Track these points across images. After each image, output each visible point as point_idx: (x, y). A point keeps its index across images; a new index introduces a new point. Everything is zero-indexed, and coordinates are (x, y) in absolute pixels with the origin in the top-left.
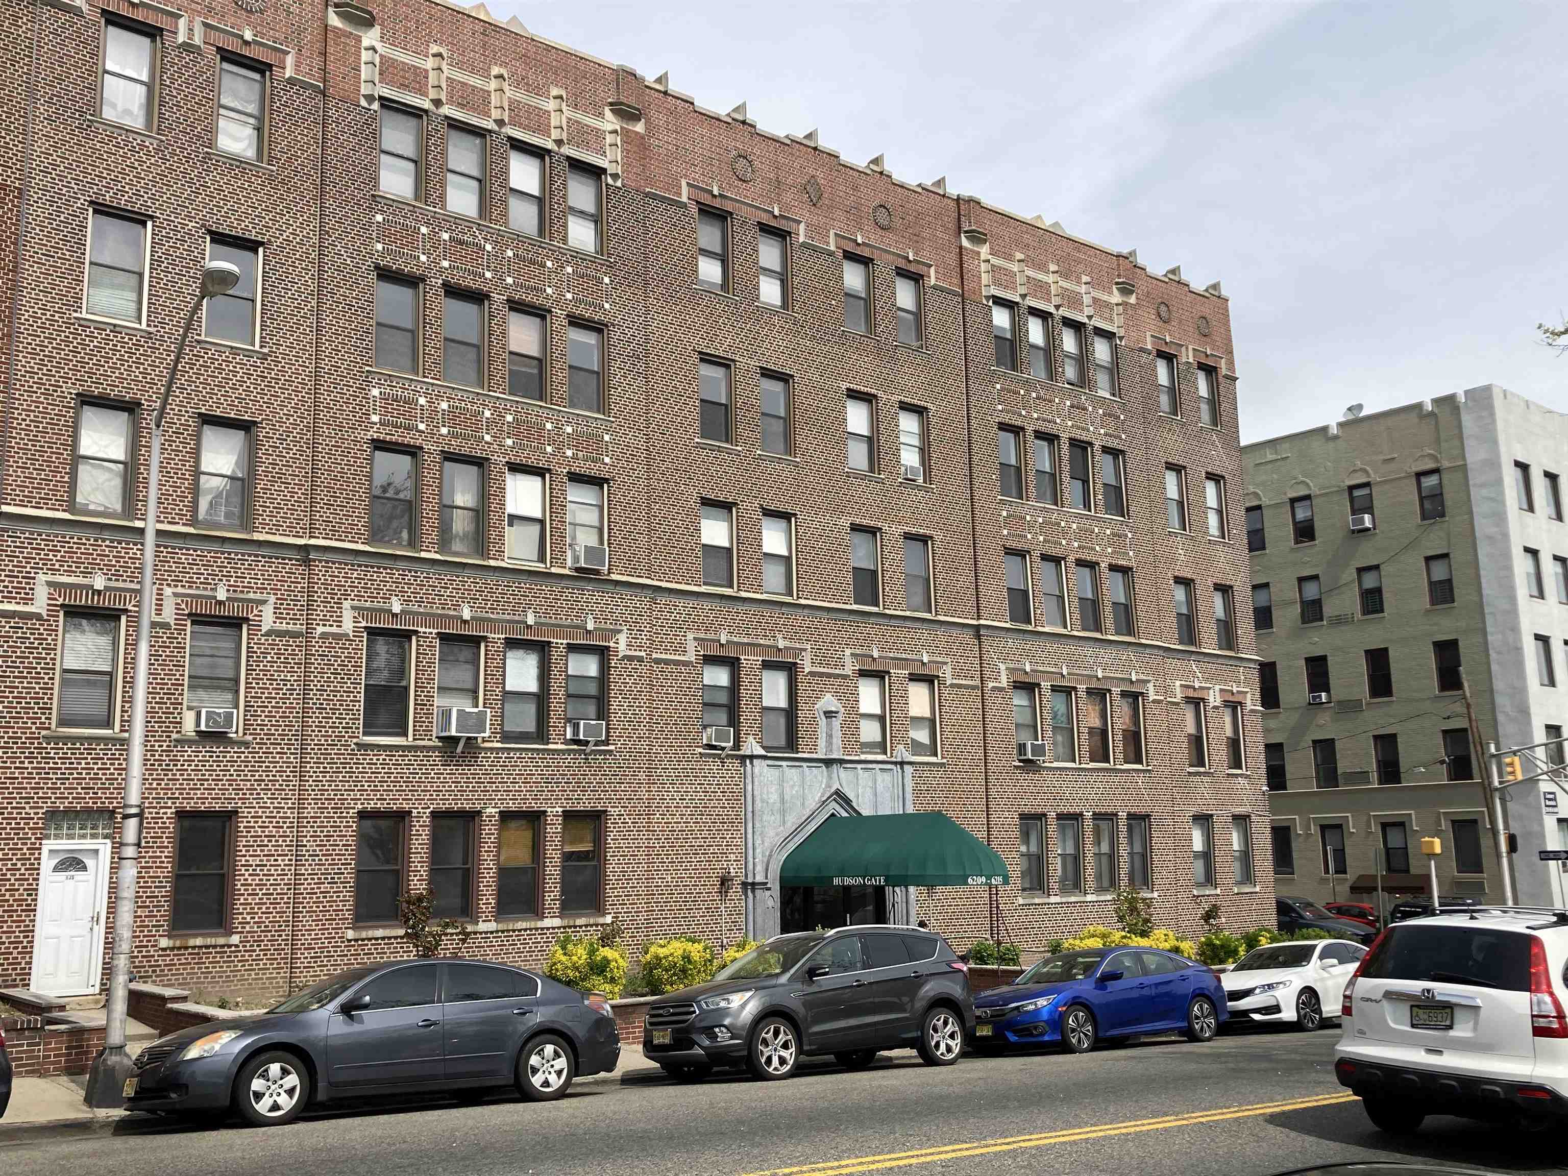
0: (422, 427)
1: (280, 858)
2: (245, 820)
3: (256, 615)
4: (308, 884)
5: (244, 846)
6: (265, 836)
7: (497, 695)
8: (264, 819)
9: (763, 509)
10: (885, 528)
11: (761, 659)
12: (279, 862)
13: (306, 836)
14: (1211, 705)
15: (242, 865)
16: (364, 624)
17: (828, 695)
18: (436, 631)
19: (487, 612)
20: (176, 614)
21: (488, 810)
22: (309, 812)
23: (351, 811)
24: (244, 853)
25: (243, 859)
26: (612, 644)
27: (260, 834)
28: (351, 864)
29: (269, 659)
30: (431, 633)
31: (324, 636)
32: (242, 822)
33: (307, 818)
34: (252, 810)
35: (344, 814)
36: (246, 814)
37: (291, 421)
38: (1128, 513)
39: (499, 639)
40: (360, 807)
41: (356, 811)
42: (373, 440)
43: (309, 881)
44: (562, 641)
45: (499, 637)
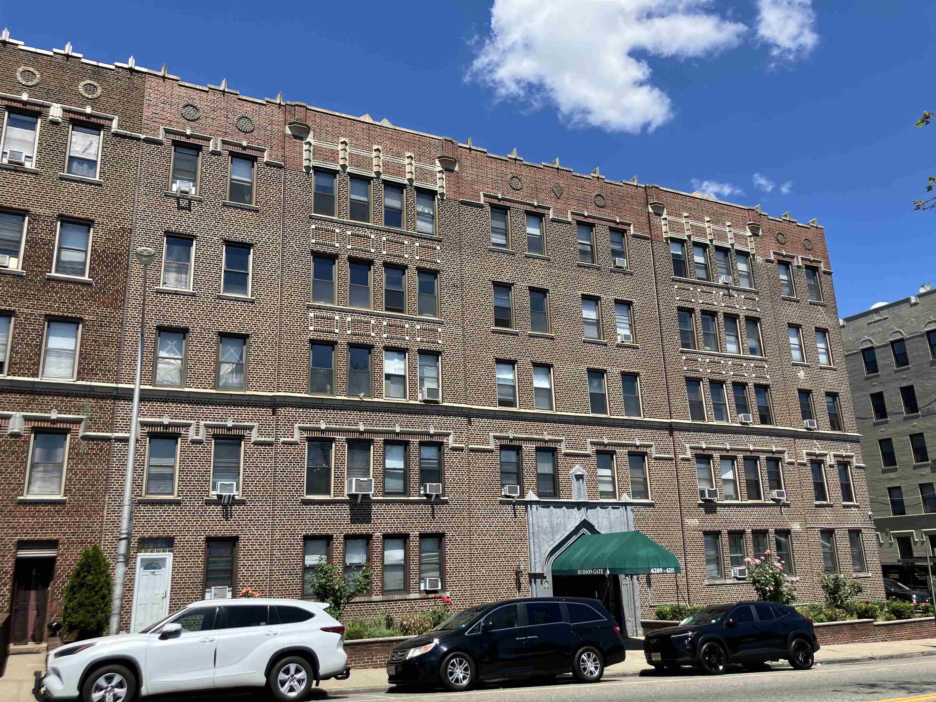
0: (337, 331)
1: (261, 561)
2: (243, 541)
3: (248, 434)
4: (277, 575)
5: (242, 555)
6: (254, 550)
7: (380, 471)
8: (253, 541)
9: (533, 363)
10: (609, 369)
11: (534, 446)
12: (261, 564)
13: (275, 550)
14: (828, 464)
15: (241, 566)
16: (306, 435)
17: (578, 466)
18: (345, 437)
19: (373, 426)
20: (206, 435)
21: (376, 534)
22: (277, 536)
23: (300, 536)
24: (242, 559)
25: (242, 562)
26: (445, 441)
27: (251, 548)
28: (300, 564)
29: (255, 456)
30: (342, 439)
31: (284, 443)
32: (241, 542)
33: (275, 539)
34: (247, 536)
35: (296, 537)
36: (243, 538)
37: (267, 333)
38: (765, 354)
39: (380, 440)
40: (305, 533)
41: (302, 535)
42: (310, 340)
43: (277, 574)
44: (416, 440)
45: (380, 439)
